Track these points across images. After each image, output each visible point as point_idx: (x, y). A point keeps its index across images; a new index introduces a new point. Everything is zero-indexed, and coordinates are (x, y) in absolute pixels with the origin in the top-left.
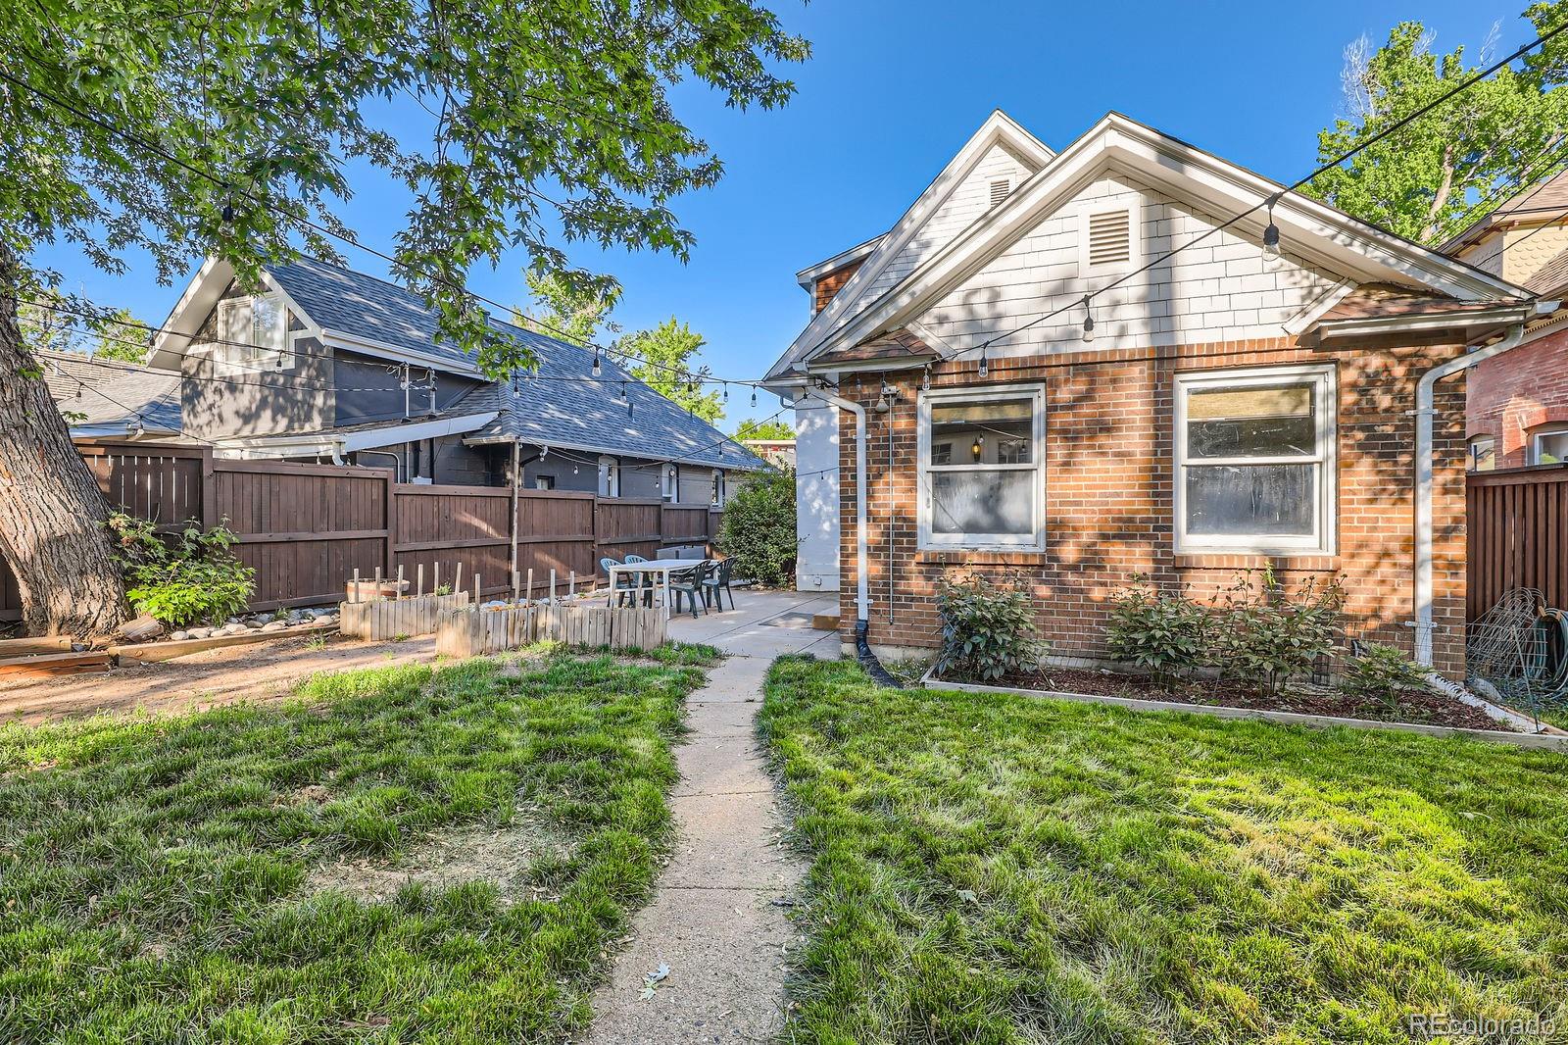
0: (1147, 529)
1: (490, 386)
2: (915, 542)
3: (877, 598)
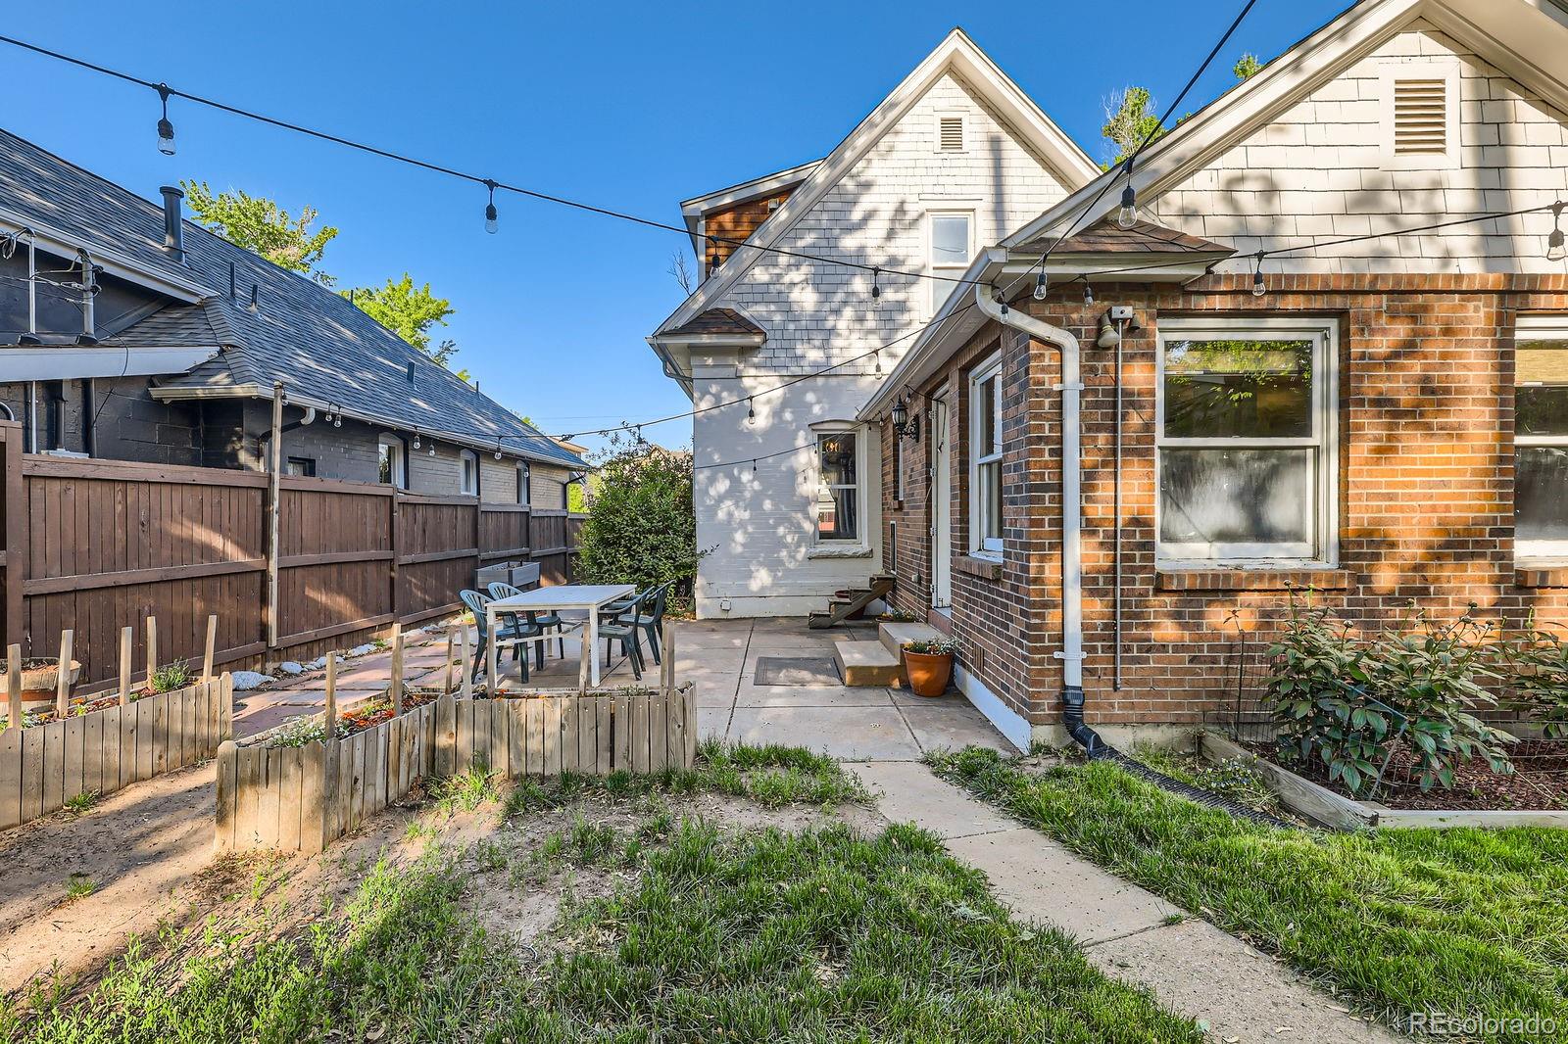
0: (1481, 533)
1: (189, 310)
2: (1152, 558)
3: (1094, 649)
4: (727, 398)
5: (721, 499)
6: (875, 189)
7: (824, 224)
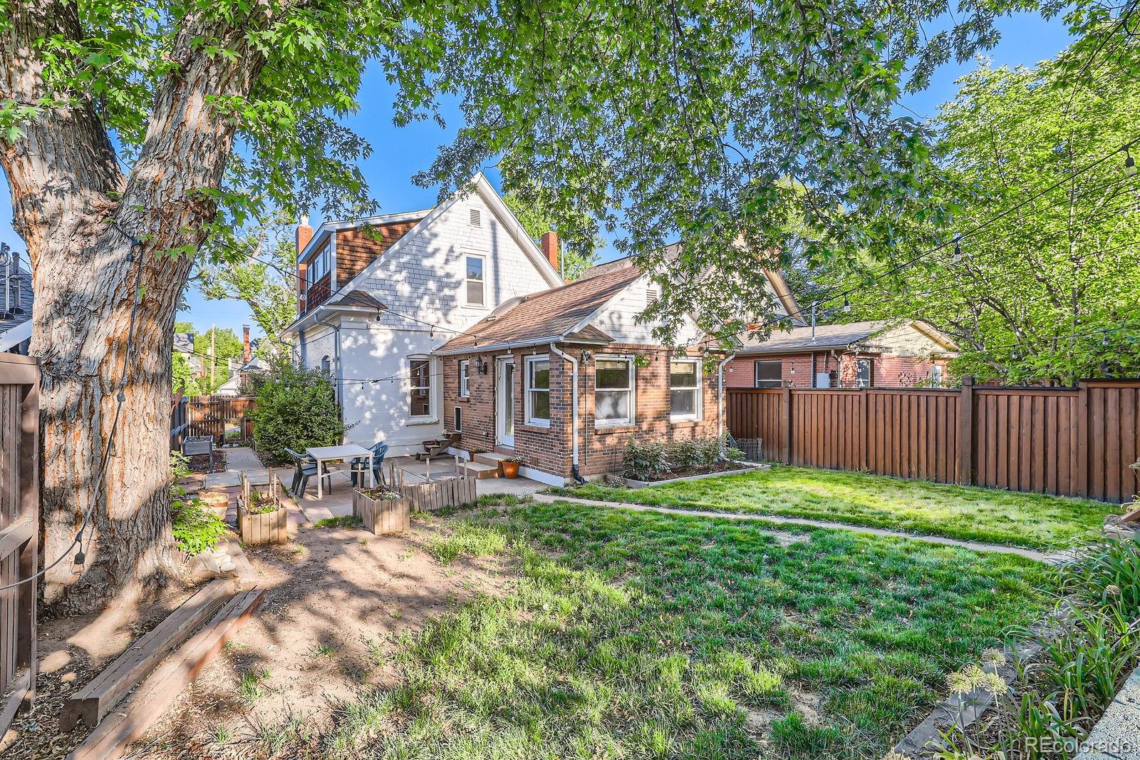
0: (664, 414)
2: (594, 425)
3: (581, 452)
4: (362, 340)
5: (357, 395)
6: (439, 238)
7: (414, 252)
